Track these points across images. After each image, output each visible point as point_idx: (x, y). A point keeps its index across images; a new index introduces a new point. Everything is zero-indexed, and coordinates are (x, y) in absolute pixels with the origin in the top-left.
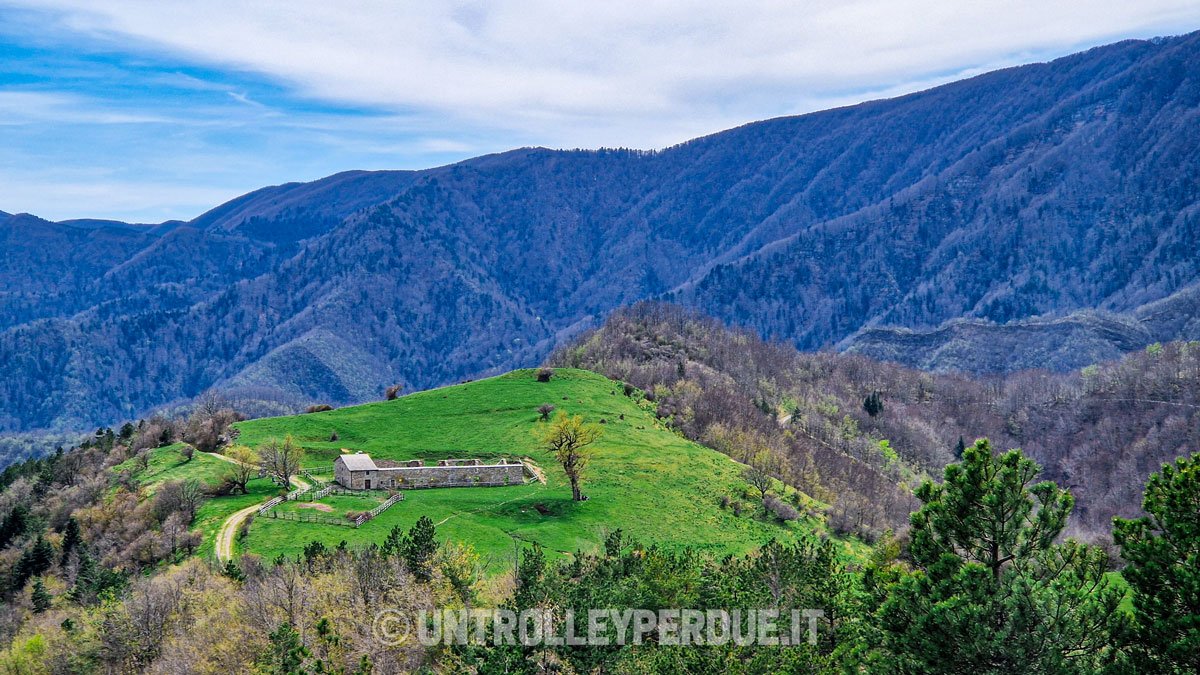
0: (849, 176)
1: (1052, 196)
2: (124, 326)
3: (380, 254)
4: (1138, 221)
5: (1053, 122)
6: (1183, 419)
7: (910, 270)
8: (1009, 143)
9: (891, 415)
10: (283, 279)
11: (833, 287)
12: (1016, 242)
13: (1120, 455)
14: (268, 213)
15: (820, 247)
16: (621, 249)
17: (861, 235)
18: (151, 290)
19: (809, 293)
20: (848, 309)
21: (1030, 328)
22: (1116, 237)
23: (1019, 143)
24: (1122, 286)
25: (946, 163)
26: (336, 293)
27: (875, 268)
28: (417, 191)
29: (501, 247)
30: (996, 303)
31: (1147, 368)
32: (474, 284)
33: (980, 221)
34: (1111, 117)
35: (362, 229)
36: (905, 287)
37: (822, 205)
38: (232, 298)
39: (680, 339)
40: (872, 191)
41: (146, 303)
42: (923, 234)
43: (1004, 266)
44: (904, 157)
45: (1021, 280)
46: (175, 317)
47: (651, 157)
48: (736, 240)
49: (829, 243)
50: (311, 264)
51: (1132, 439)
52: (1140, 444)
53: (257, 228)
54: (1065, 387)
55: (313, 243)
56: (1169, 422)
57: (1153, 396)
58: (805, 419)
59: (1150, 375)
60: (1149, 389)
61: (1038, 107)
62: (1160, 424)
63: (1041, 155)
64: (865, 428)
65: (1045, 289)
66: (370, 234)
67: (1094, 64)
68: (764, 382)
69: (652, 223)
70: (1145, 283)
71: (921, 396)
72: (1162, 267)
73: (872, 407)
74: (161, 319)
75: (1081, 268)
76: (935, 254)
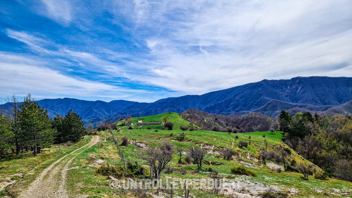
0: (221, 97)
1: (243, 99)
2: (145, 113)
3: (172, 106)
4: (252, 102)
5: (243, 91)
6: (253, 121)
7: (227, 107)
8: (238, 94)
9: (219, 120)
10: (162, 108)
11: (219, 109)
12: (239, 104)
13: (246, 125)
14: (161, 102)
15: (217, 105)
16: (197, 105)
17: (222, 103)
18: (149, 109)
19: (216, 110)
20: (220, 111)
21: (240, 113)
22: (250, 103)
23: (239, 94)
24: (250, 109)
25: (231, 96)
26: (167, 110)
27: (223, 107)
28: (176, 99)
29: (184, 105)
30: (236, 110)
31: (249, 115)
32: (181, 109)
33: (235, 102)
34: (249, 91)
35: (170, 103)
36: (227, 109)
37: (218, 100)
38: (157, 110)
39: (194, 111)
40: (223, 99)
41: (148, 111)
42: (229, 103)
43: (237, 107)
44: (227, 95)
45: (239, 108)
46: (151, 112)
47: (200, 96)
48: (209, 104)
49: (218, 104)
50: (165, 107)
51: (247, 123)
52: (248, 124)
53: (160, 103)
54: (240, 118)
55: (165, 105)
56: (252, 121)
57: (250, 118)
58: (208, 120)
59: (249, 116)
60: (249, 118)
61: (241, 90)
62: (250, 122)
63: (241, 95)
64: (215, 122)
65: (242, 109)
66: (171, 104)
67: (247, 85)
68: (203, 116)
69: (200, 103)
70: (253, 108)
71: (223, 118)
72: (255, 107)
73: (216, 119)
74: (149, 112)
75: (246, 107)
76: (230, 105)
